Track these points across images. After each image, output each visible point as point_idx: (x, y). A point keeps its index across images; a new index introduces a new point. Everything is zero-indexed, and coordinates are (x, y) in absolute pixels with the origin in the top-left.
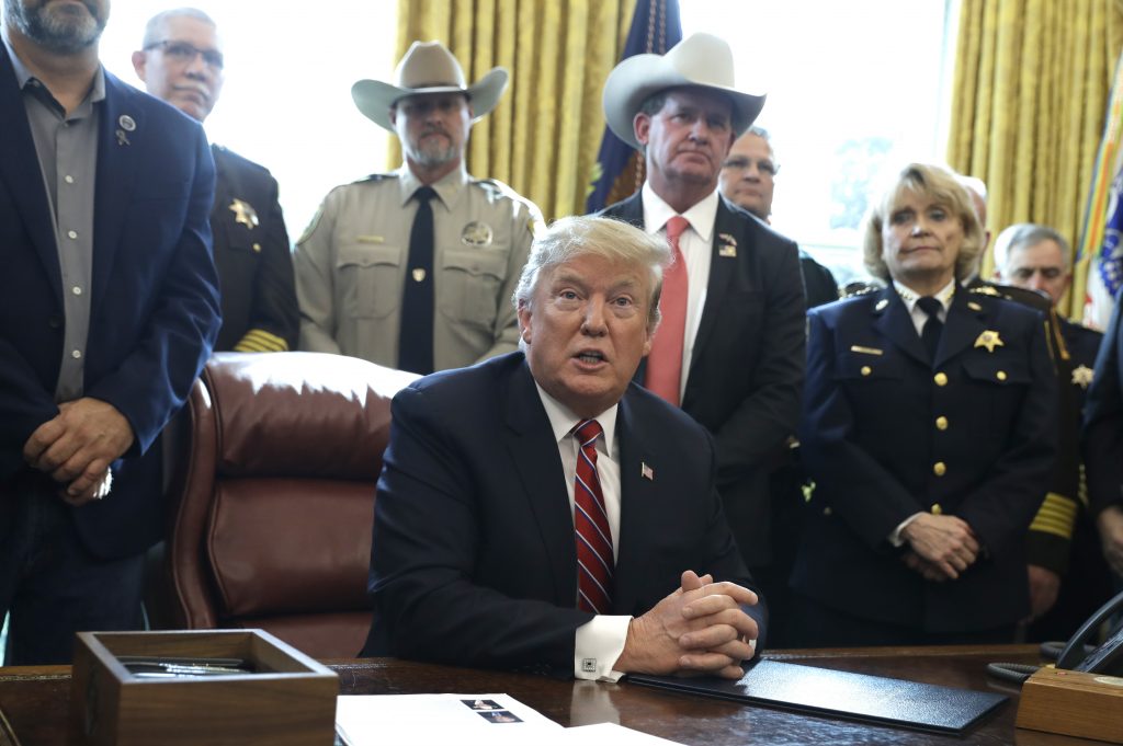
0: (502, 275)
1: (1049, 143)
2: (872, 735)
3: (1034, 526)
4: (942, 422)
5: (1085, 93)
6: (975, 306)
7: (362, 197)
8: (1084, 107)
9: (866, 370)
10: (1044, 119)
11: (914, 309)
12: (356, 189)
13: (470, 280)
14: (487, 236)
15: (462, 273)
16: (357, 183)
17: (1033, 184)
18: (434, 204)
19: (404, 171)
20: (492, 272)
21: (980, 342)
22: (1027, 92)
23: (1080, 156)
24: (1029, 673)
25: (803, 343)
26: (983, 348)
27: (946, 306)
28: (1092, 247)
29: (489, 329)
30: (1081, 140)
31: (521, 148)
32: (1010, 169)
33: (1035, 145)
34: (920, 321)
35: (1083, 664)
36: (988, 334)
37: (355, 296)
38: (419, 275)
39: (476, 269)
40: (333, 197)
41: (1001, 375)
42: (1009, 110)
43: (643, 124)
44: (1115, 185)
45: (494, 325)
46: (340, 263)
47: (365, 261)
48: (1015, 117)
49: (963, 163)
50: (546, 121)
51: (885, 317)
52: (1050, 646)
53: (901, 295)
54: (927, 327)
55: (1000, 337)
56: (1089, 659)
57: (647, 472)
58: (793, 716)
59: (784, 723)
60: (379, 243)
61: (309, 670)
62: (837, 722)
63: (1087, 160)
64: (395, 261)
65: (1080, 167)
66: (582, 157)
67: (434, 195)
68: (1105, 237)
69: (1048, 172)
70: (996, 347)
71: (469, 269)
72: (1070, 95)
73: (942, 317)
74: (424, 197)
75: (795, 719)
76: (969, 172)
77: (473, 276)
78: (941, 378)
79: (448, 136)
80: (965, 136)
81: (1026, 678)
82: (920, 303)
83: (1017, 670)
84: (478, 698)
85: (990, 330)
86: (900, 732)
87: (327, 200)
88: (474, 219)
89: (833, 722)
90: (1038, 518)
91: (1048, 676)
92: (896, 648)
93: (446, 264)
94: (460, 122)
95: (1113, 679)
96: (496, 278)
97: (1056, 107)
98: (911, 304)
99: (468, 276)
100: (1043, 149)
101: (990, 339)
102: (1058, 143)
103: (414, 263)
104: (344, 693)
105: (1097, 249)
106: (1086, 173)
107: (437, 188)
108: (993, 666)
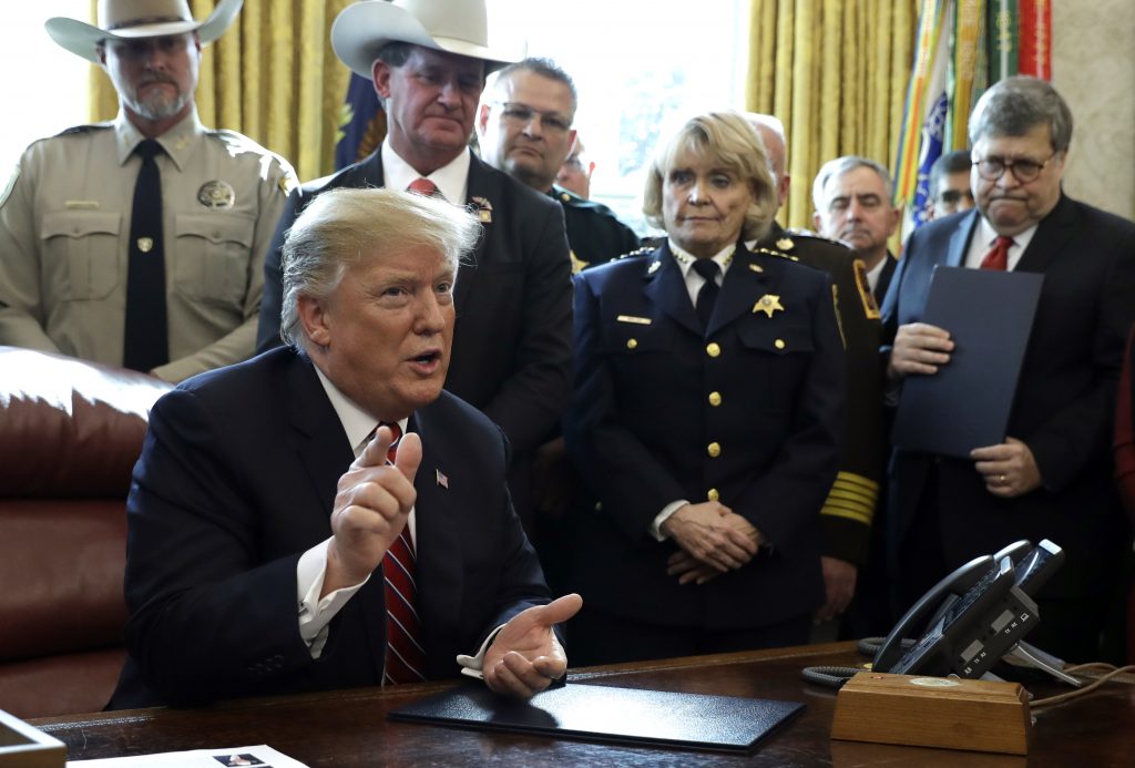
0: (248, 242)
1: (856, 76)
2: (680, 761)
3: (825, 511)
4: (715, 397)
5: (892, 20)
6: (756, 268)
7: (67, 152)
8: (892, 36)
9: (633, 343)
10: (850, 50)
11: (689, 273)
12: (60, 144)
13: (212, 249)
14: (228, 197)
15: (200, 241)
16: (61, 135)
17: (841, 124)
18: (160, 161)
19: (120, 121)
20: (236, 239)
21: (758, 307)
22: (831, 20)
23: (890, 91)
24: (847, 676)
25: (570, 316)
26: (762, 313)
27: (724, 269)
28: (905, 195)
29: (238, 307)
30: (890, 73)
31: (253, 86)
32: (816, 107)
33: (842, 79)
34: (695, 286)
35: (900, 664)
36: (768, 297)
37: (67, 274)
38: (145, 245)
39: (217, 236)
40: (30, 155)
41: (780, 344)
42: (812, 40)
43: (382, 71)
44: (928, 125)
45: (243, 302)
46: (45, 235)
47: (76, 231)
48: (819, 46)
49: (764, 100)
50: (283, 54)
51: (656, 281)
52: (867, 643)
53: (677, 256)
54: (702, 292)
55: (780, 301)
56: (906, 657)
57: (442, 479)
58: (594, 746)
59: (583, 755)
60: (92, 208)
61: (28, 741)
62: (641, 750)
63: (897, 97)
64: (114, 230)
65: (889, 104)
66: (327, 96)
67: (160, 150)
68: (917, 182)
69: (857, 111)
70: (776, 312)
71: (209, 236)
72: (877, 22)
73: (719, 281)
74: (148, 154)
75: (596, 749)
76: (772, 112)
77: (212, 242)
78: (713, 349)
79: (173, 83)
80: (766, 69)
81: (844, 682)
82: (694, 266)
83: (833, 674)
84: (234, 753)
85: (770, 294)
86: (708, 756)
87: (23, 159)
88: (211, 178)
89: (637, 750)
90: (829, 501)
91: (865, 681)
92: (706, 657)
93: (179, 233)
94: (187, 63)
95: (929, 679)
96: (243, 246)
97: (863, 37)
98: (685, 268)
99: (208, 243)
100: (850, 84)
101: (770, 303)
102: (865, 75)
103: (137, 232)
104: (73, 759)
105: (910, 197)
106: (896, 110)
107: (162, 141)
108: (808, 671)
